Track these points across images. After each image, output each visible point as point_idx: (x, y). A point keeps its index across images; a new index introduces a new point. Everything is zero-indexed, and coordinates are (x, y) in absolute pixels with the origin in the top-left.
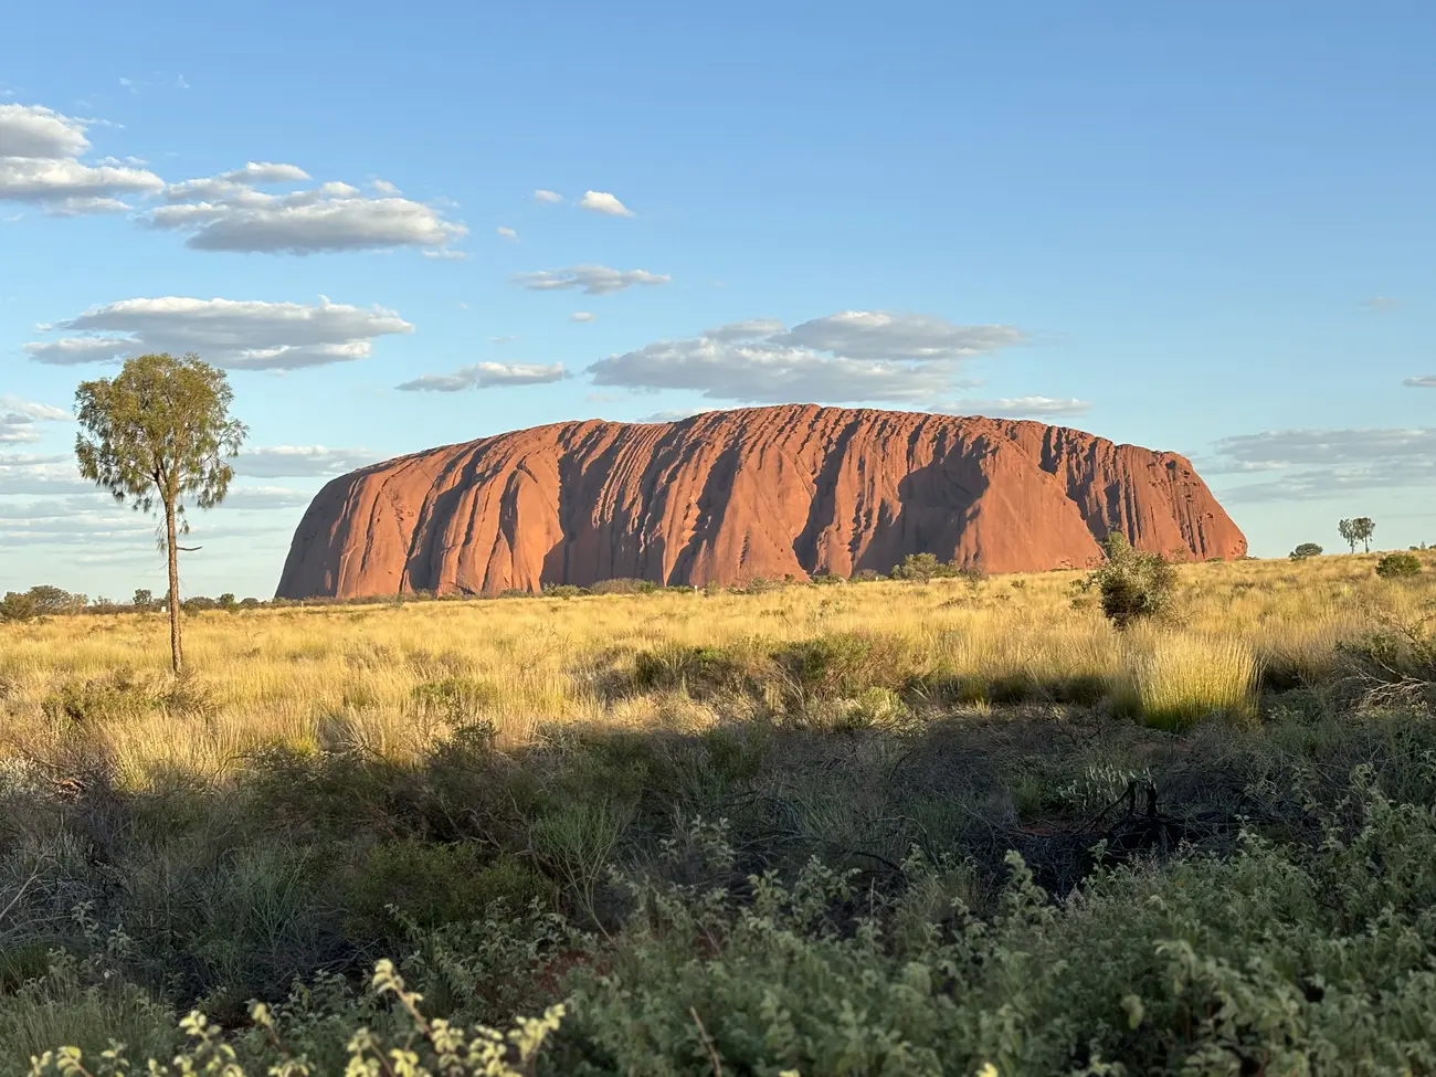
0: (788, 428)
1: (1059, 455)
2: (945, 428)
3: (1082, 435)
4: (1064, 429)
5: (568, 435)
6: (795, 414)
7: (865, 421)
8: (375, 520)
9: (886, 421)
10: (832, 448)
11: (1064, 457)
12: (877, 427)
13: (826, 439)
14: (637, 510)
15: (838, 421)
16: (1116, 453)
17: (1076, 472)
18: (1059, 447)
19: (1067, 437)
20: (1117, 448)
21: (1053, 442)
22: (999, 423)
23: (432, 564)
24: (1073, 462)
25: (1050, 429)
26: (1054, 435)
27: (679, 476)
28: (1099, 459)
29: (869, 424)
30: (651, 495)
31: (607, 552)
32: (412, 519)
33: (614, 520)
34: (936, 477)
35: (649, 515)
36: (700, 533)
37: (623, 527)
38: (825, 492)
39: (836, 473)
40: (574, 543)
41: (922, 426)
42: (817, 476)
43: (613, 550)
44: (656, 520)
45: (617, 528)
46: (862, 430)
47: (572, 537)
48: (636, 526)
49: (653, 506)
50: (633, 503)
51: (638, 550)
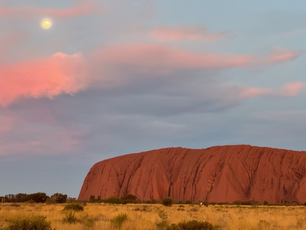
0: (241, 153)
2: (293, 155)
5: (171, 151)
6: (243, 147)
7: (266, 151)
8: (111, 175)
9: (273, 152)
10: (256, 160)
12: (270, 153)
13: (253, 156)
14: (193, 176)
15: (257, 150)
23: (128, 191)
27: (206, 166)
29: (268, 152)
30: (197, 172)
31: (183, 189)
32: (122, 176)
33: (185, 179)
34: (290, 170)
35: (196, 178)
36: (213, 185)
37: (188, 181)
38: (253, 173)
39: (257, 167)
40: (172, 185)
41: (285, 154)
42: (251, 168)
43: (185, 189)
44: (198, 180)
45: (186, 181)
46: (265, 154)
47: (171, 184)
48: (192, 182)
49: (198, 176)
50: (191, 174)
51: (193, 189)
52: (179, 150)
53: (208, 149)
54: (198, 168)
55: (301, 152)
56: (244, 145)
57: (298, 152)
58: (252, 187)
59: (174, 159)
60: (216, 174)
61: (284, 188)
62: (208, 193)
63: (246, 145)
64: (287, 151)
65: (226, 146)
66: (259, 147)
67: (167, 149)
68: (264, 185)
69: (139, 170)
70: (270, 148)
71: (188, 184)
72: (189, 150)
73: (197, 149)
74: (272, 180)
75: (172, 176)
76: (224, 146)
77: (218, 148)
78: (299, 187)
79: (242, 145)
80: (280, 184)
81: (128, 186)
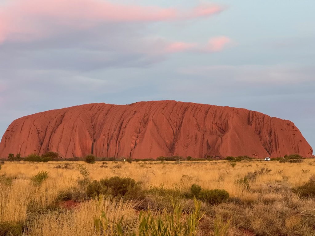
0: (165, 108)
1: (253, 120)
2: (216, 110)
3: (260, 114)
4: (254, 111)
5: (94, 107)
6: (168, 103)
7: (190, 107)
8: (31, 132)
9: (197, 107)
10: (180, 116)
11: (254, 120)
12: (194, 109)
13: (178, 112)
14: (116, 132)
15: (182, 106)
16: (271, 120)
17: (258, 125)
18: (253, 118)
19: (255, 114)
20: (271, 118)
21: (251, 115)
22: (234, 109)
23: (49, 148)
24: (257, 122)
25: (250, 111)
26: (251, 113)
27: (130, 122)
28: (265, 122)
29: (192, 108)
30: (120, 128)
31: (106, 146)
32: (43, 133)
33: (108, 136)
34: (214, 125)
35: (120, 135)
36: (137, 141)
37: (111, 138)
38: (177, 129)
39: (182, 123)
40: (95, 143)
41: (209, 109)
42: (175, 124)
43: (108, 145)
44: (122, 137)
45: (110, 138)
46: (190, 109)
47: (94, 141)
48: (116, 138)
49: (121, 132)
50: (115, 131)
51: (116, 146)
52: (102, 106)
53: (132, 104)
54: (122, 124)
55: (224, 107)
56: (169, 101)
57: (222, 107)
58: (176, 143)
59: (97, 115)
60: (140, 130)
61: (207, 142)
62: (132, 150)
63: (171, 101)
64: (211, 106)
65: (151, 102)
66: (184, 103)
67: (90, 105)
68: (188, 140)
69: (61, 127)
70: (195, 103)
71: (112, 141)
72: (113, 106)
73: (121, 104)
74: (196, 135)
75: (95, 132)
76: (149, 102)
77: (143, 104)
78: (222, 142)
79: (166, 101)
80: (203, 139)
81: (49, 143)
